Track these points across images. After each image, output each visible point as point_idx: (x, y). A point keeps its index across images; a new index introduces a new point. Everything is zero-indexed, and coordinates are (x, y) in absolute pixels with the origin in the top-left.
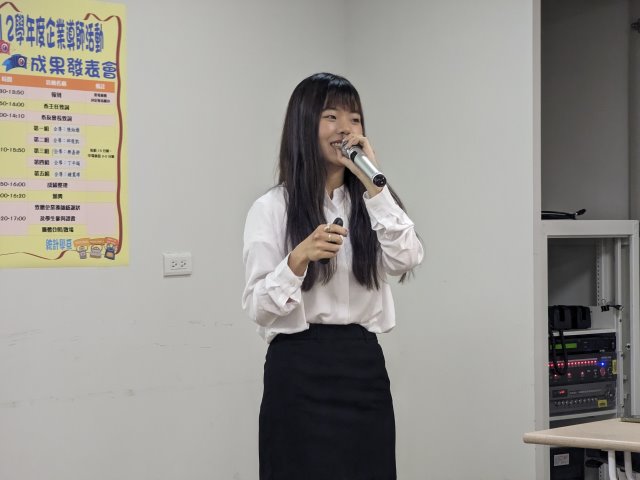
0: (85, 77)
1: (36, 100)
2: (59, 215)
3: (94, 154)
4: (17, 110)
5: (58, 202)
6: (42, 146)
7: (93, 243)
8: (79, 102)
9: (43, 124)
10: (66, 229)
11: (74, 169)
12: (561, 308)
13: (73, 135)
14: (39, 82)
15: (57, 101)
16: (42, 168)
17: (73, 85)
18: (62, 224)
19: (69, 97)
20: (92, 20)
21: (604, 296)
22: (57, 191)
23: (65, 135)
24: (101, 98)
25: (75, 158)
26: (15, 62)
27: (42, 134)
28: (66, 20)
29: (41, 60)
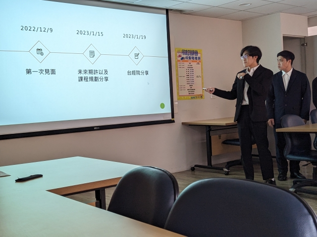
1: (186, 64)
4: (183, 66)
6: (188, 73)
8: (194, 64)
17: (193, 61)
24: (198, 64)
26: (182, 58)
27: (188, 71)
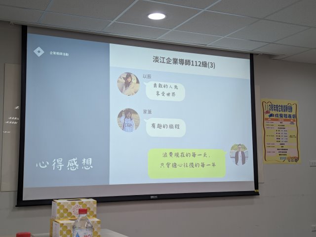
0: (288, 118)
2: (283, 151)
3: (291, 137)
4: (272, 127)
5: (282, 148)
6: (278, 135)
7: (292, 158)
8: (287, 124)
9: (278, 130)
10: (285, 155)
11: (286, 140)
13: (285, 132)
14: (277, 120)
15: (281, 124)
16: (278, 140)
18: (284, 153)
19: (284, 123)
20: (289, 105)
22: (282, 145)
23: (283, 132)
24: (292, 123)
25: (286, 138)
26: (271, 115)
27: (278, 132)
28: (283, 105)
29: (277, 115)
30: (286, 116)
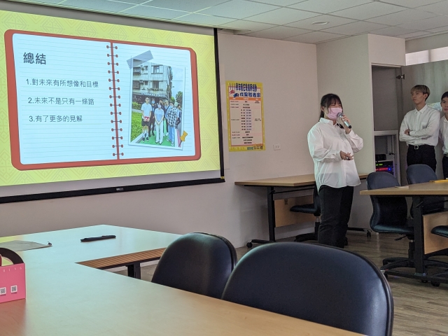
4: (237, 106)
9: (243, 109)
12: (380, 155)
14: (242, 99)
15: (246, 103)
19: (249, 102)
20: (254, 84)
21: (390, 151)
27: (243, 112)
28: (247, 84)
29: (242, 94)
30: (250, 94)
